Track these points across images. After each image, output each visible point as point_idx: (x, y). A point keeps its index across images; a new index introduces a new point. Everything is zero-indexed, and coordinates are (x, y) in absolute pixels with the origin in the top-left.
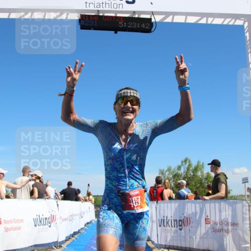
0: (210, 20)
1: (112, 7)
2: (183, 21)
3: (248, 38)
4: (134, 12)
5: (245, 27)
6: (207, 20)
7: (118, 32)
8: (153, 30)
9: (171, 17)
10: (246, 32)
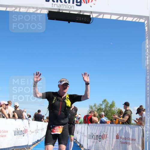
0: (125, 18)
1: (68, 7)
2: (109, 18)
3: (147, 30)
4: (80, 11)
5: (145, 24)
6: (123, 18)
7: (70, 22)
8: (91, 22)
9: (102, 15)
10: (146, 26)
